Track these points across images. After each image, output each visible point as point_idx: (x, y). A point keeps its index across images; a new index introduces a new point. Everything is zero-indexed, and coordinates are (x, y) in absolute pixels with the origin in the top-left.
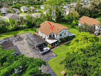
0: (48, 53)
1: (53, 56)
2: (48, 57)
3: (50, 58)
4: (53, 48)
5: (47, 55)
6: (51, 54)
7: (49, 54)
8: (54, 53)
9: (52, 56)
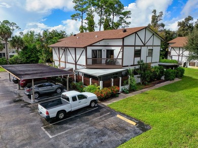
0: (90, 117)
1: (121, 128)
2: (89, 134)
3: (106, 138)
4: (114, 95)
5: (83, 125)
6: (110, 122)
7: (95, 119)
8: (123, 114)
9: (114, 130)
